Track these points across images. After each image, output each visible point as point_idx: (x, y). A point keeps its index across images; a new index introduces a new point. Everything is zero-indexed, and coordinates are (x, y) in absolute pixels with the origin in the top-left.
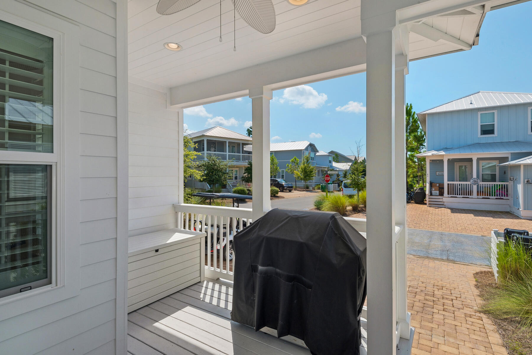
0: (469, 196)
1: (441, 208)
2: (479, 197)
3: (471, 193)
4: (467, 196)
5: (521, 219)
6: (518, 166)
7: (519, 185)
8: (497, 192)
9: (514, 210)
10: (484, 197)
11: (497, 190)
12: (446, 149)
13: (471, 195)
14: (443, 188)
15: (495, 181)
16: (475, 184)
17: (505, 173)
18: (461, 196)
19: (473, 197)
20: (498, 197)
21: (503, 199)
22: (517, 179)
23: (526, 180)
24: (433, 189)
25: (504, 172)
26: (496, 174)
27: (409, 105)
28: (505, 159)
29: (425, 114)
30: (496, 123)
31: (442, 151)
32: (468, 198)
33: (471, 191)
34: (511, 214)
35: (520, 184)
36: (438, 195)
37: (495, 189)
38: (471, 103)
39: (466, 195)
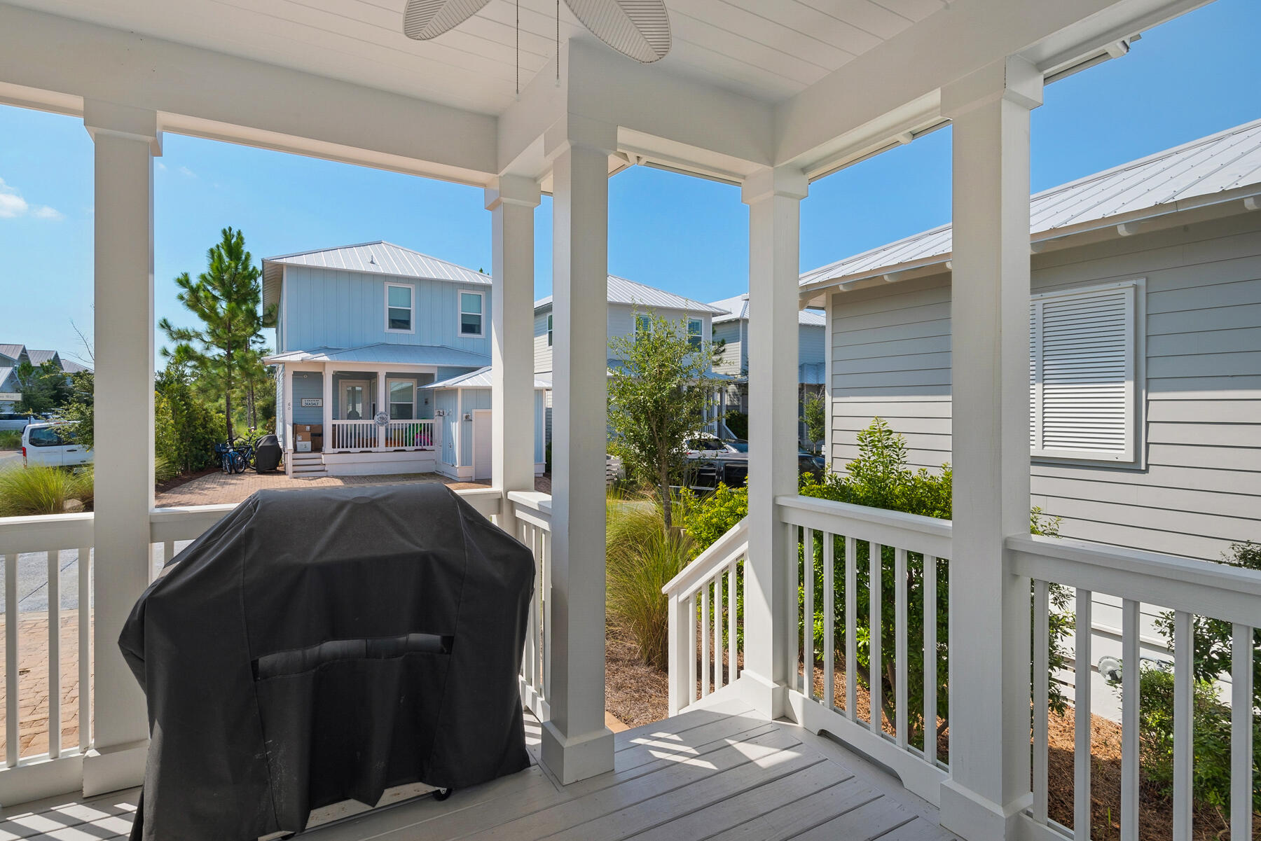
0: (372, 449)
1: (320, 477)
2: (390, 449)
3: (373, 442)
4: (369, 449)
5: (458, 482)
6: (453, 391)
7: (454, 424)
8: (417, 437)
9: (444, 468)
10: (397, 448)
11: (417, 434)
12: (326, 350)
13: (375, 446)
14: (321, 435)
15: (411, 418)
16: (382, 425)
17: (426, 402)
18: (358, 450)
19: (379, 449)
20: (419, 447)
21: (425, 450)
22: (451, 414)
23: (465, 415)
24: (299, 438)
25: (424, 401)
26: (412, 404)
27: (235, 234)
28: (428, 378)
29: (281, 266)
30: (412, 309)
31: (323, 354)
32: (371, 452)
33: (375, 438)
34: (438, 475)
35: (456, 422)
36: (310, 450)
37: (413, 433)
38: (372, 262)
39: (367, 447)
